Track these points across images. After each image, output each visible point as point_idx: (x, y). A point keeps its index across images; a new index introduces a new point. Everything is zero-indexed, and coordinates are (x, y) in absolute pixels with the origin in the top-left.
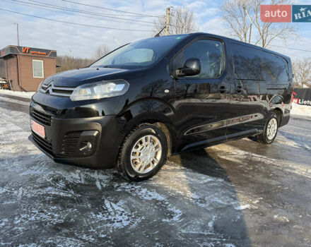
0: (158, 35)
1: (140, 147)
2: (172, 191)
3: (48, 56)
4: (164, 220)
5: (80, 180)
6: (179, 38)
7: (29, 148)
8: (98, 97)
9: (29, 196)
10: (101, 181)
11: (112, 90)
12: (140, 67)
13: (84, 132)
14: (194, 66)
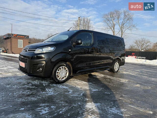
0: (69, 30)
1: (60, 70)
2: (71, 86)
3: (25, 38)
4: (66, 93)
5: (37, 83)
6: (75, 32)
7: (18, 74)
8: (45, 52)
9: (18, 87)
10: (45, 84)
11: (49, 49)
12: (60, 42)
13: (39, 64)
14: (80, 42)
